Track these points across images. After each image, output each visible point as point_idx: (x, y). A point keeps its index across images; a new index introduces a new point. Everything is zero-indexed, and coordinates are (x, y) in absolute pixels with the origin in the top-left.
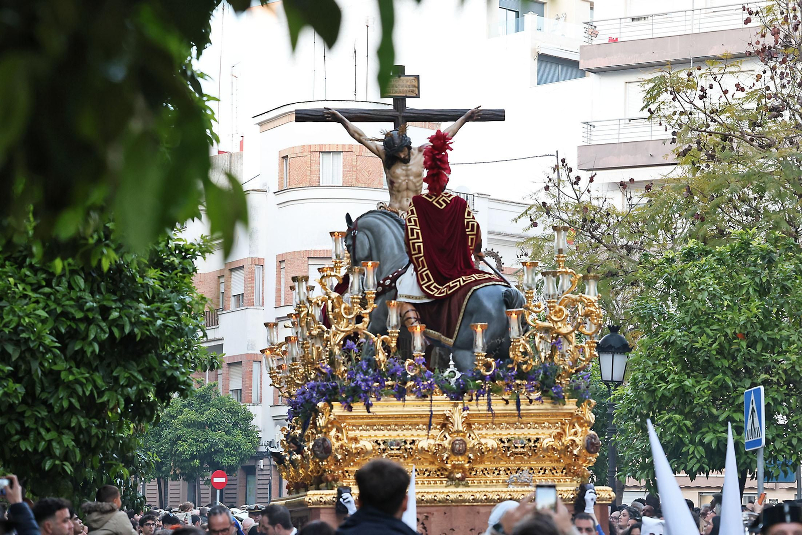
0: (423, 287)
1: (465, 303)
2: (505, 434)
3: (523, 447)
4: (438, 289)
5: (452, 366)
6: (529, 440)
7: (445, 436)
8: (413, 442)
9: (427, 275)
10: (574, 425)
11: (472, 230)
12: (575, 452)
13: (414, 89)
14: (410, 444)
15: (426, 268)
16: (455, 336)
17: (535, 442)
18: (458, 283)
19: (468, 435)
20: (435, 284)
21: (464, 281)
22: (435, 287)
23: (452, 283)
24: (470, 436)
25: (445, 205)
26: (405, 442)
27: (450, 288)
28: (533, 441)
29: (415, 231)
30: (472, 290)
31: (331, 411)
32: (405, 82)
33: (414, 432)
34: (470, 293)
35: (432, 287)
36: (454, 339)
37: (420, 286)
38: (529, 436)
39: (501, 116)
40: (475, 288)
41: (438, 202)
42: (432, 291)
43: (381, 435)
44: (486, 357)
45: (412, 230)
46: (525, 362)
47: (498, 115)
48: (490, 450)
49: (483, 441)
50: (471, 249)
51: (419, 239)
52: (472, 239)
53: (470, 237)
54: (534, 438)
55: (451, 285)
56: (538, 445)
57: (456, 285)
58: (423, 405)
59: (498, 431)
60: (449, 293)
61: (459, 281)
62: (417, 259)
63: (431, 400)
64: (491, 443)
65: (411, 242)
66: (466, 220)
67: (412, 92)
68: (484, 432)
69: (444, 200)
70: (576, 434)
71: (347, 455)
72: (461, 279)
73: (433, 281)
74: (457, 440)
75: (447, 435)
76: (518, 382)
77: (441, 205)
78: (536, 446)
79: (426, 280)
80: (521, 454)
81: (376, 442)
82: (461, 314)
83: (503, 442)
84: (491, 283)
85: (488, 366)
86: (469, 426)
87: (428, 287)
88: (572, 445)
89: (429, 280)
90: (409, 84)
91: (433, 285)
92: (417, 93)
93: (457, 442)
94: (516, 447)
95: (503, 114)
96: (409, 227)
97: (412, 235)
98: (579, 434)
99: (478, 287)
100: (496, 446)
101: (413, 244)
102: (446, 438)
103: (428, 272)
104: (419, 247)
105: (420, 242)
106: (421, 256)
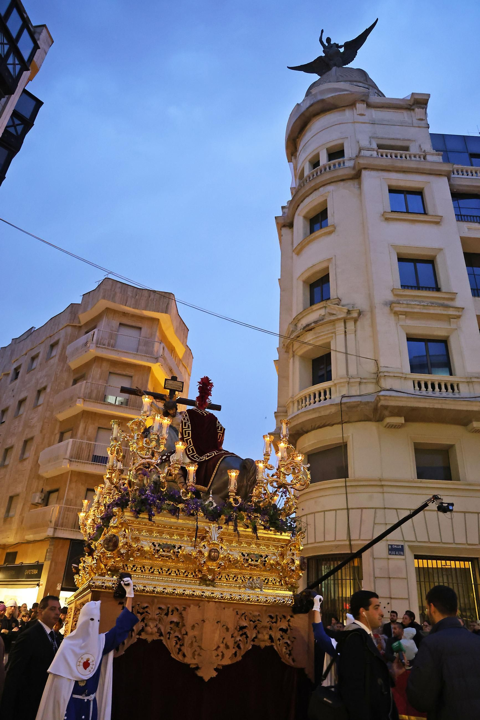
0: (190, 456)
1: (218, 465)
2: (244, 550)
3: (257, 561)
4: (199, 458)
5: (211, 498)
6: (261, 556)
7: (204, 546)
8: (180, 547)
9: (192, 450)
10: (291, 549)
11: (221, 430)
12: (293, 568)
14: (178, 548)
15: (192, 445)
16: (209, 485)
20: (197, 455)
24: (222, 548)
25: (205, 415)
26: (174, 547)
27: (208, 456)
28: (264, 557)
29: (187, 424)
30: (223, 457)
31: (122, 515)
33: (181, 541)
34: (222, 458)
36: (208, 487)
37: (188, 455)
40: (225, 456)
41: (202, 413)
42: (195, 459)
43: (157, 539)
44: (236, 494)
45: (185, 423)
46: (262, 501)
48: (235, 560)
49: (231, 553)
51: (189, 428)
52: (220, 435)
53: (219, 434)
55: (208, 455)
56: (267, 560)
57: (212, 455)
58: (190, 522)
59: (238, 548)
60: (206, 459)
62: (187, 440)
63: (197, 518)
66: (217, 425)
68: (229, 547)
69: (205, 412)
70: (293, 555)
71: (129, 551)
73: (195, 453)
79: (191, 452)
80: (255, 566)
81: (153, 544)
82: (215, 471)
83: (244, 556)
85: (237, 501)
86: (222, 540)
88: (291, 562)
89: (193, 452)
90: (178, 385)
91: (196, 456)
92: (181, 389)
93: (213, 551)
94: (252, 560)
96: (184, 422)
97: (185, 426)
99: (227, 456)
100: (239, 558)
101: (185, 431)
103: (193, 447)
104: (189, 433)
105: (189, 430)
106: (190, 438)
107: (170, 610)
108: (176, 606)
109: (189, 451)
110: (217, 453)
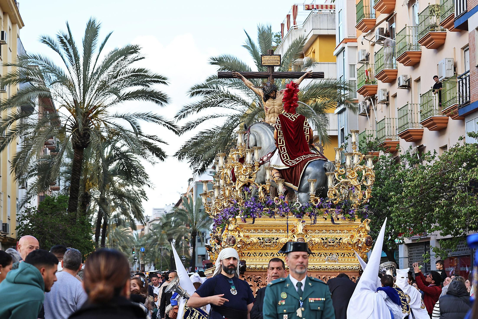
1: (304, 169)
2: (324, 236)
3: (333, 243)
4: (291, 162)
5: (298, 201)
6: (337, 239)
7: (294, 236)
8: (277, 239)
9: (286, 156)
10: (360, 232)
11: (307, 132)
12: (360, 245)
13: (278, 62)
16: (299, 185)
17: (340, 240)
18: (301, 159)
19: (305, 236)
21: (304, 158)
22: (290, 161)
24: (306, 236)
25: (295, 119)
26: (273, 239)
27: (297, 161)
28: (338, 240)
29: (281, 133)
30: (308, 162)
31: (235, 223)
32: (273, 58)
33: (278, 234)
34: (307, 164)
35: (288, 162)
36: (298, 187)
37: (283, 161)
38: (337, 237)
39: (322, 75)
40: (310, 161)
41: (291, 118)
42: (289, 163)
43: (261, 235)
44: (315, 196)
45: (279, 132)
46: (335, 200)
47: (321, 75)
48: (316, 244)
49: (313, 239)
50: (308, 142)
52: (307, 137)
54: (339, 238)
55: (298, 160)
56: (341, 241)
57: (300, 160)
58: (283, 220)
59: (320, 234)
60: (296, 163)
61: (302, 157)
62: (281, 147)
63: (288, 218)
64: (317, 240)
66: (304, 127)
68: (313, 234)
69: (294, 117)
70: (360, 236)
71: (243, 245)
72: (303, 157)
73: (289, 158)
74: (300, 238)
76: (332, 209)
77: (293, 119)
78: (340, 242)
80: (332, 246)
81: (259, 238)
82: (302, 174)
83: (323, 240)
84: (318, 159)
85: (316, 201)
86: (306, 230)
88: (358, 242)
89: (287, 158)
94: (330, 242)
95: (323, 75)
98: (362, 237)
100: (319, 242)
102: (294, 237)
103: (287, 154)
104: (283, 141)
105: (283, 139)
106: (284, 146)
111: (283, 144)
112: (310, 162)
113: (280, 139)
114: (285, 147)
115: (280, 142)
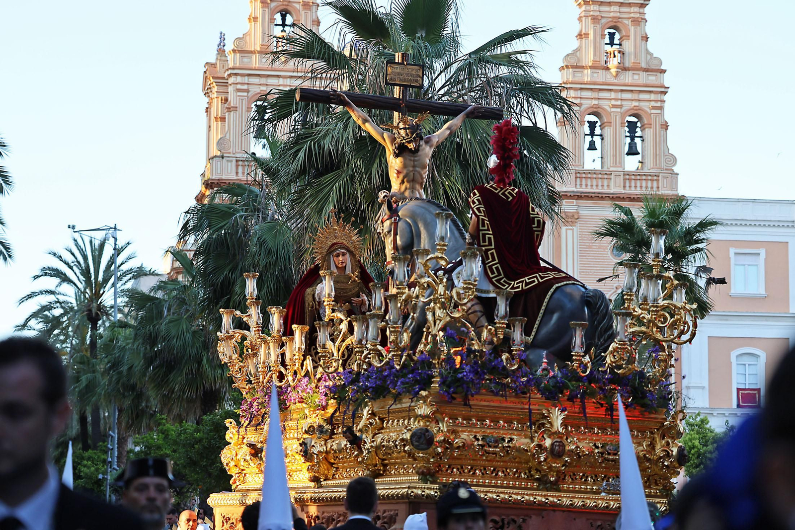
0: (494, 280)
1: (546, 300)
3: (615, 454)
4: (510, 284)
7: (543, 437)
8: (511, 440)
9: (497, 268)
10: (665, 436)
11: (538, 226)
12: (667, 463)
13: (419, 79)
14: (509, 442)
15: (497, 261)
16: (533, 333)
18: (536, 279)
20: (504, 279)
22: (506, 282)
23: (529, 279)
24: (567, 438)
25: (511, 198)
26: (503, 440)
27: (527, 284)
29: (485, 221)
30: (554, 287)
32: (410, 70)
33: (510, 430)
34: (552, 290)
35: (502, 281)
36: (532, 337)
37: (490, 280)
40: (557, 285)
41: (503, 194)
42: (504, 285)
43: (477, 430)
45: (483, 220)
46: (621, 367)
47: (497, 114)
48: (586, 454)
49: (580, 444)
51: (489, 230)
52: (538, 235)
53: (536, 232)
55: (528, 281)
57: (534, 281)
60: (526, 288)
62: (487, 252)
63: (530, 398)
64: (587, 447)
65: (481, 233)
66: (531, 216)
67: (417, 81)
68: (576, 435)
69: (509, 193)
71: (448, 449)
72: (537, 275)
73: (503, 275)
74: (556, 442)
75: (545, 436)
77: (508, 198)
79: (496, 274)
80: (612, 461)
81: (475, 437)
82: (542, 311)
83: (597, 447)
84: (570, 282)
86: (566, 427)
87: (498, 281)
88: (665, 455)
89: (499, 274)
90: (414, 73)
91: (503, 280)
92: (421, 83)
93: (558, 444)
94: (609, 454)
95: (501, 113)
96: (480, 218)
98: (671, 445)
99: (560, 285)
100: (590, 451)
102: (545, 439)
103: (498, 265)
104: (490, 238)
105: (490, 234)
106: (492, 249)
107: (506, 522)
108: (513, 517)
109: (493, 273)
110: (542, 278)
111: (490, 244)
112: (557, 288)
113: (484, 235)
114: (494, 251)
115: (484, 241)
